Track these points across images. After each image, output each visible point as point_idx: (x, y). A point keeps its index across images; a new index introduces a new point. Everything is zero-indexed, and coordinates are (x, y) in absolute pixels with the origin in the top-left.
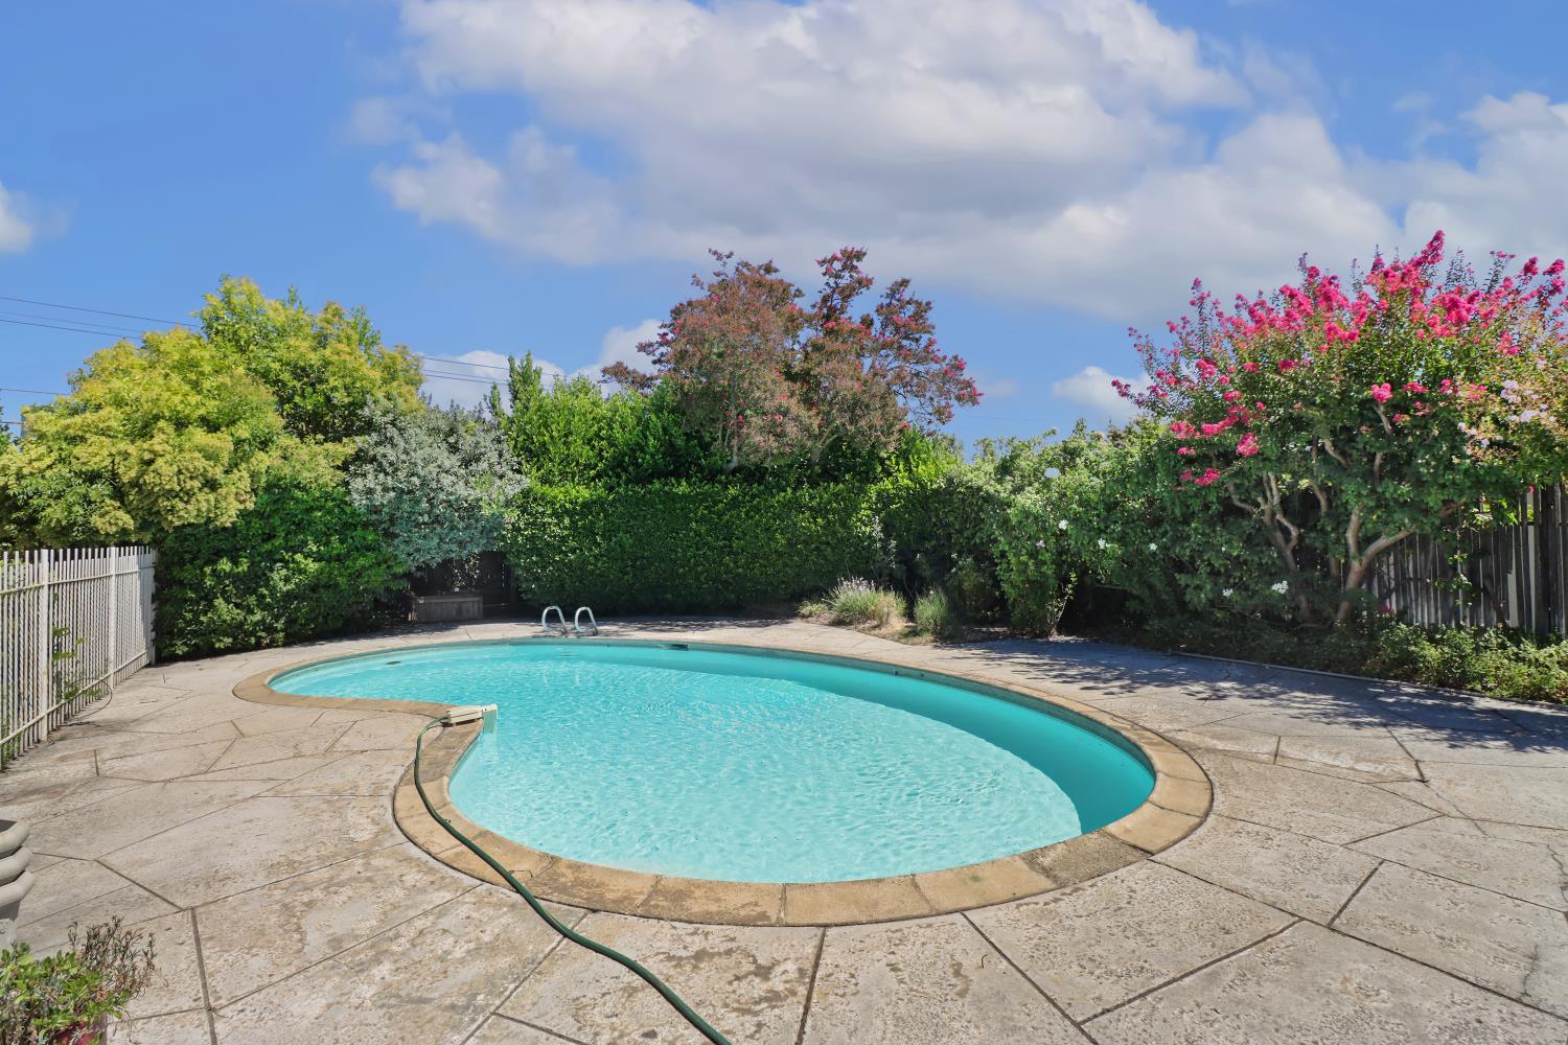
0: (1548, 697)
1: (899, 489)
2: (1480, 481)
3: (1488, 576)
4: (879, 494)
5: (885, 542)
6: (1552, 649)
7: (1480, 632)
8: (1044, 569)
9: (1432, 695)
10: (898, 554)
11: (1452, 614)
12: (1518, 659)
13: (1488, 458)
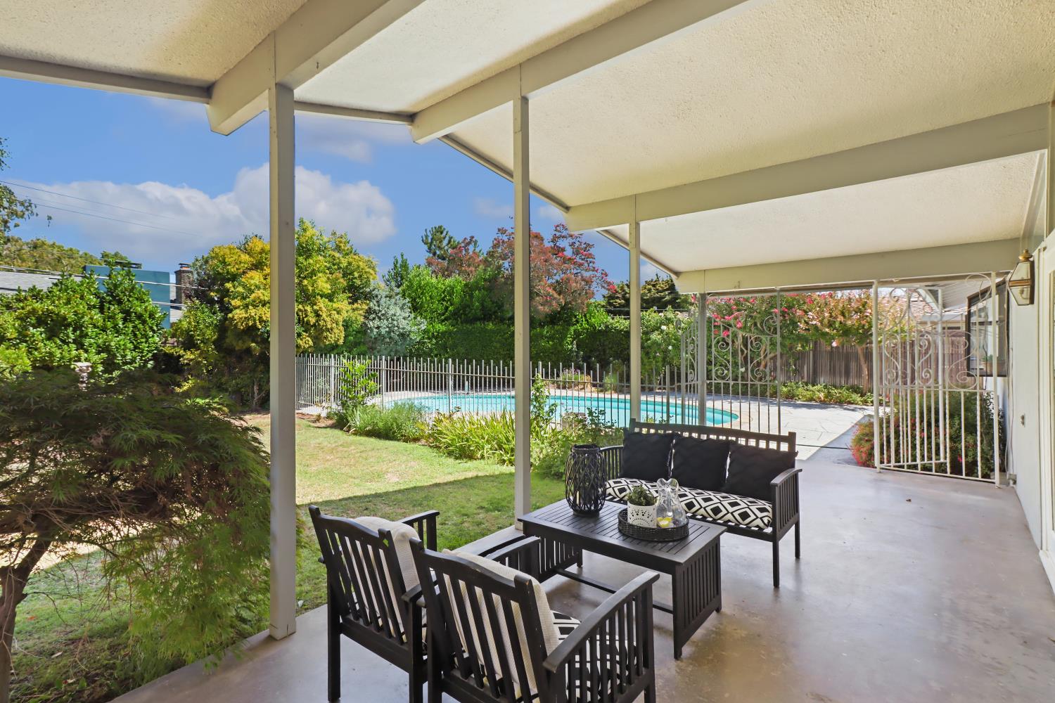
0: (814, 400)
1: (584, 329)
2: (800, 338)
3: (799, 366)
4: (575, 331)
5: (577, 352)
6: (816, 387)
7: (797, 383)
8: (658, 364)
9: (786, 401)
10: (583, 357)
11: (789, 378)
12: (807, 390)
13: (802, 332)
